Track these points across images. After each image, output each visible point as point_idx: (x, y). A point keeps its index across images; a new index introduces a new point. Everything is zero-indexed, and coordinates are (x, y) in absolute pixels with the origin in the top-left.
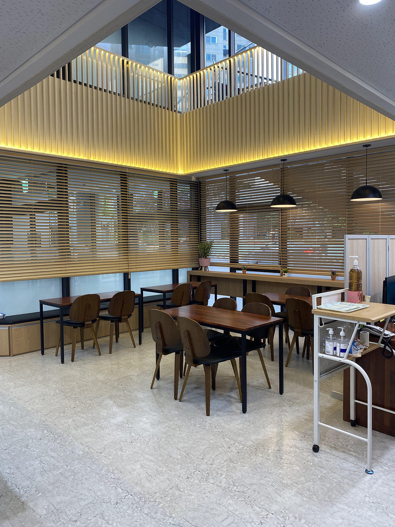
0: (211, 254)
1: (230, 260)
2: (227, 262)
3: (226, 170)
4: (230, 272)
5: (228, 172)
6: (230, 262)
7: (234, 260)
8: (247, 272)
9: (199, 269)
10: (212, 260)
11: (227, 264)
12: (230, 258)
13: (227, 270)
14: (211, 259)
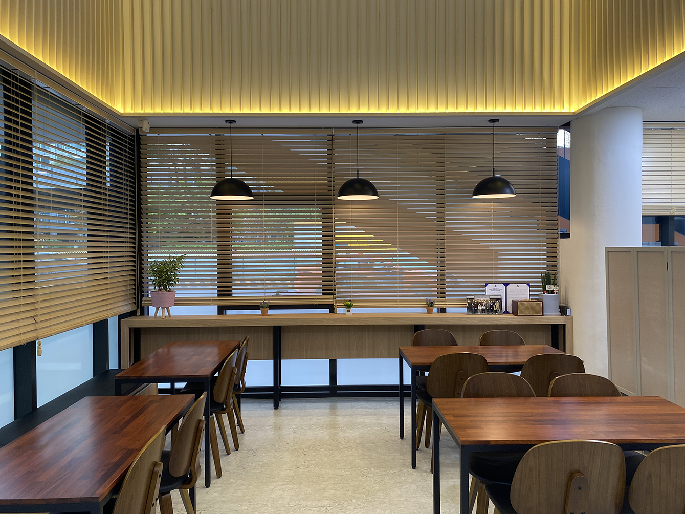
0: (177, 283)
1: (218, 291)
2: (211, 296)
3: (230, 122)
4: (218, 314)
5: (233, 125)
6: (219, 295)
7: (225, 291)
8: (270, 312)
9: (138, 314)
10: (180, 294)
11: (213, 300)
12: (218, 287)
13: (210, 311)
14: (177, 292)
